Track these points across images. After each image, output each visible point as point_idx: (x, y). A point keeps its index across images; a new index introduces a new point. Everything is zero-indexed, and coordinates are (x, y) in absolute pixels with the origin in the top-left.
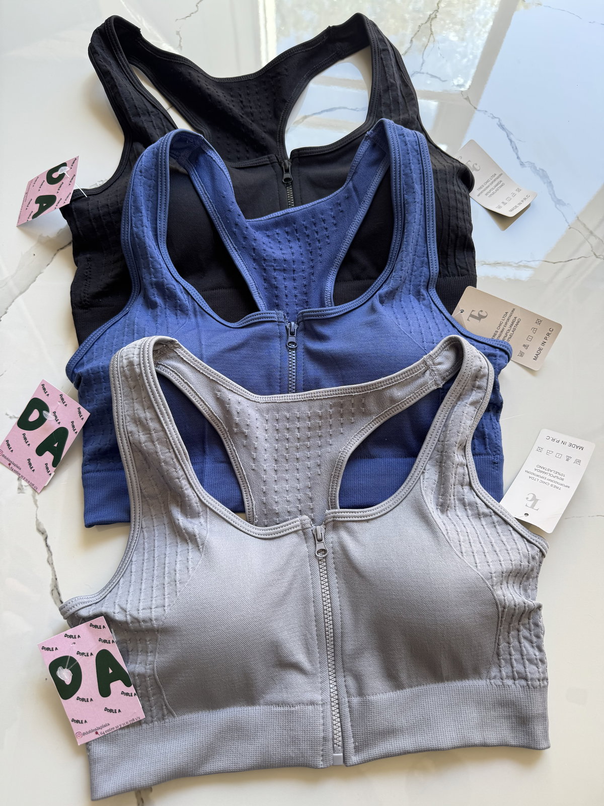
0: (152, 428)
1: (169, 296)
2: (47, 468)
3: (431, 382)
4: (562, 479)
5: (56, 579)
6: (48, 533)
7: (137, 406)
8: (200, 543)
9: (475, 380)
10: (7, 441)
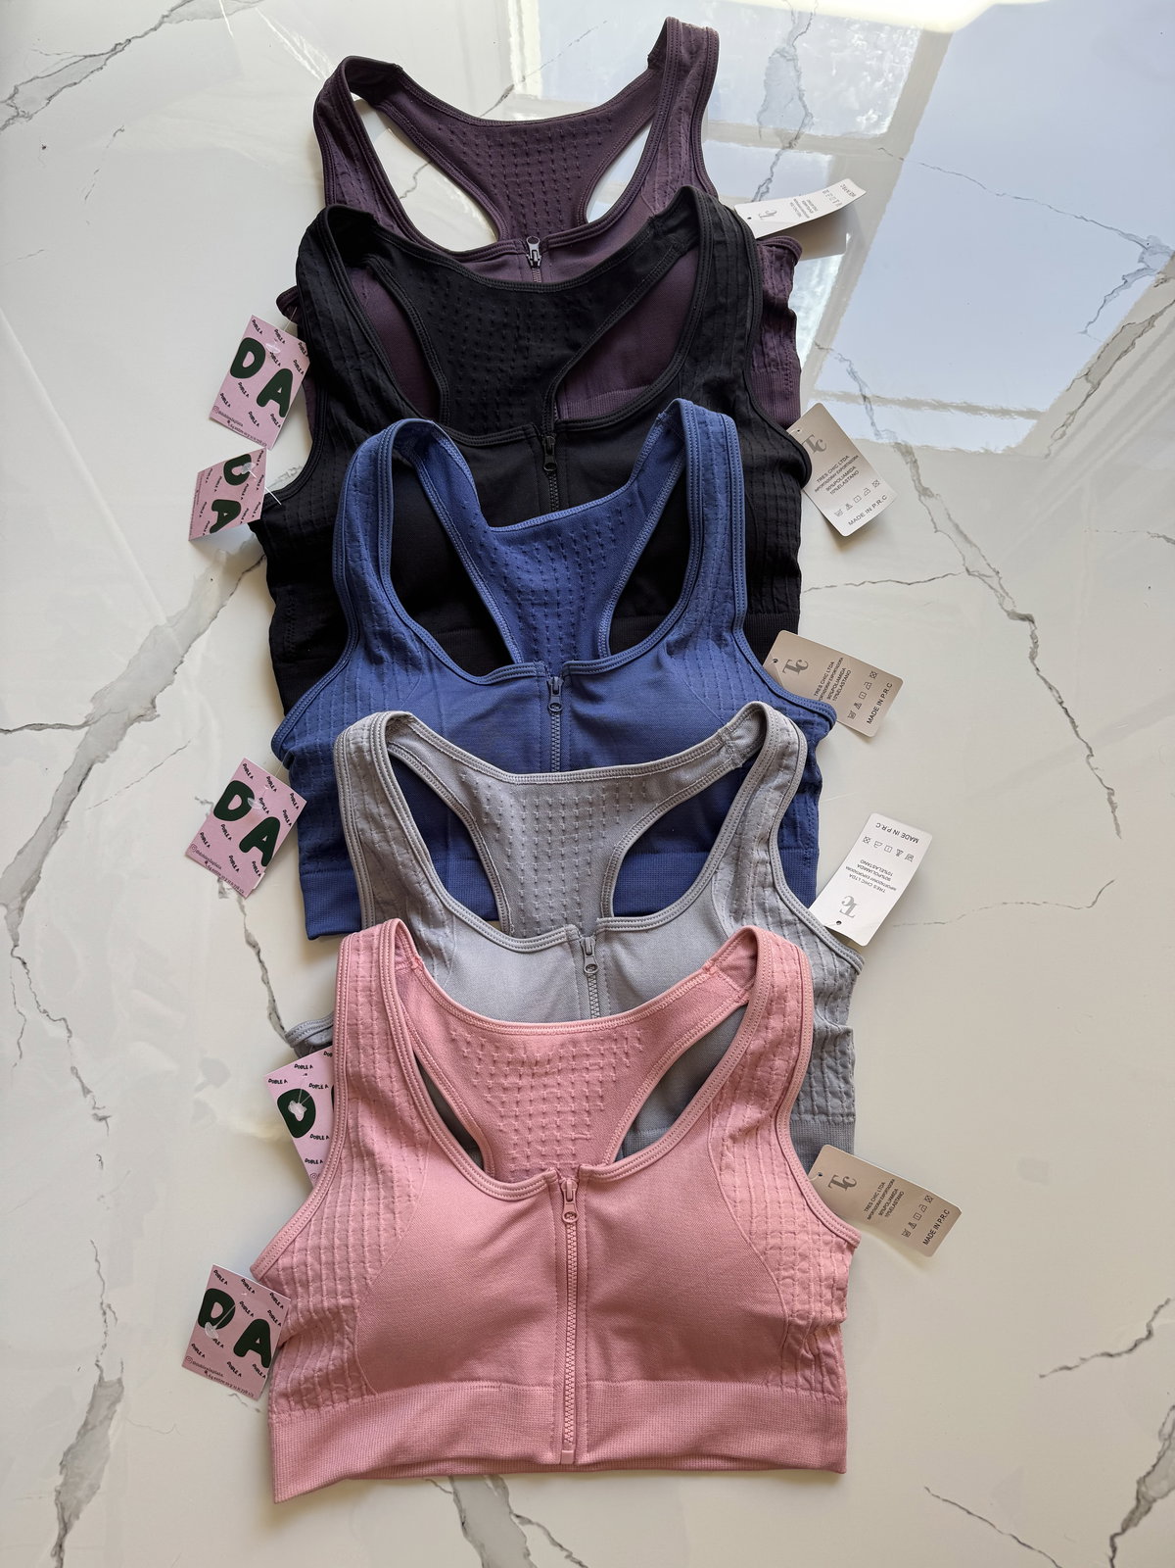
0: (387, 826)
1: (397, 648)
2: (255, 868)
3: (727, 762)
4: (889, 879)
5: (274, 1001)
6: (261, 945)
7: (368, 799)
8: (447, 959)
9: (782, 759)
10: (202, 834)
